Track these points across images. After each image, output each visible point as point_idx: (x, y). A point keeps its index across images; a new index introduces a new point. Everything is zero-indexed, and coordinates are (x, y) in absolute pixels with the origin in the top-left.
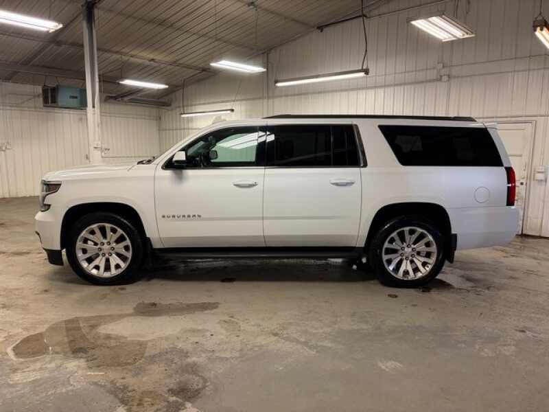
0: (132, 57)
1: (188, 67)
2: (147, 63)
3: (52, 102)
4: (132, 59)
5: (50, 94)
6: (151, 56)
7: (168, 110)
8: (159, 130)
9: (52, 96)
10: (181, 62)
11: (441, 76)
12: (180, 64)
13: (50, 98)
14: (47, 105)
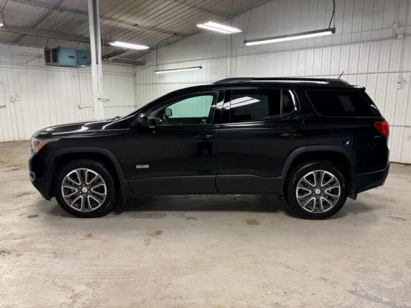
0: (120, 22)
1: (164, 31)
2: (132, 27)
3: (53, 62)
4: (120, 25)
5: (51, 55)
6: (135, 22)
7: (143, 69)
8: (135, 85)
9: (53, 56)
10: (158, 27)
11: (397, 35)
12: (158, 29)
13: (52, 57)
14: (49, 63)
